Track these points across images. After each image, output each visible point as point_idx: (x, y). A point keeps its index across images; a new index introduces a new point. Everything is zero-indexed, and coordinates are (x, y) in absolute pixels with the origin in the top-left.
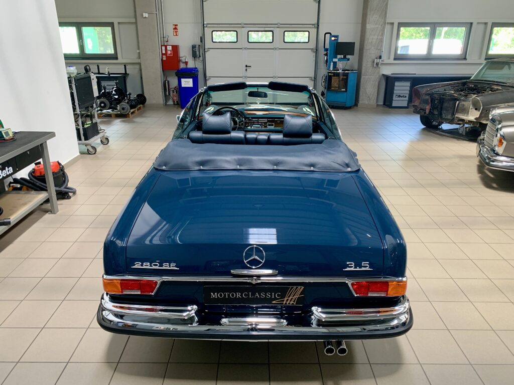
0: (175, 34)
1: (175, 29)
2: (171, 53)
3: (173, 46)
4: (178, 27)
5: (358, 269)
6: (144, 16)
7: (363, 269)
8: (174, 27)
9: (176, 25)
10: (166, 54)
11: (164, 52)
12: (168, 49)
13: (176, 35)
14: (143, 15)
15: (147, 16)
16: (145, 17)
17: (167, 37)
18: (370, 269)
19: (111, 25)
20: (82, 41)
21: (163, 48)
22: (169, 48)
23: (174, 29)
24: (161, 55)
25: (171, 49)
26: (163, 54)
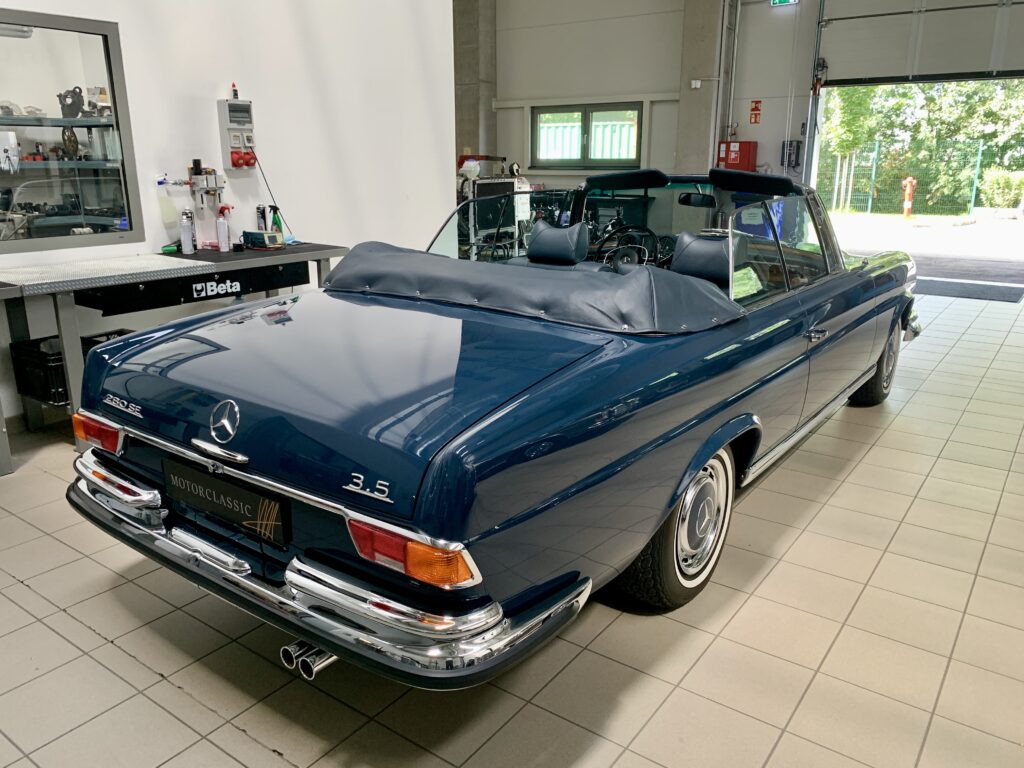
0: (753, 120)
1: (756, 109)
2: (736, 158)
3: (742, 144)
4: (762, 107)
5: (367, 493)
6: (693, 87)
7: (376, 495)
8: (754, 105)
9: (757, 102)
10: (725, 159)
11: (723, 155)
12: (732, 149)
13: (756, 122)
14: (690, 84)
15: (698, 86)
16: (696, 88)
17: (735, 125)
18: (388, 500)
19: (637, 106)
20: (588, 138)
21: (723, 147)
22: (735, 147)
23: (753, 110)
24: (716, 161)
25: (737, 149)
26: (719, 159)
